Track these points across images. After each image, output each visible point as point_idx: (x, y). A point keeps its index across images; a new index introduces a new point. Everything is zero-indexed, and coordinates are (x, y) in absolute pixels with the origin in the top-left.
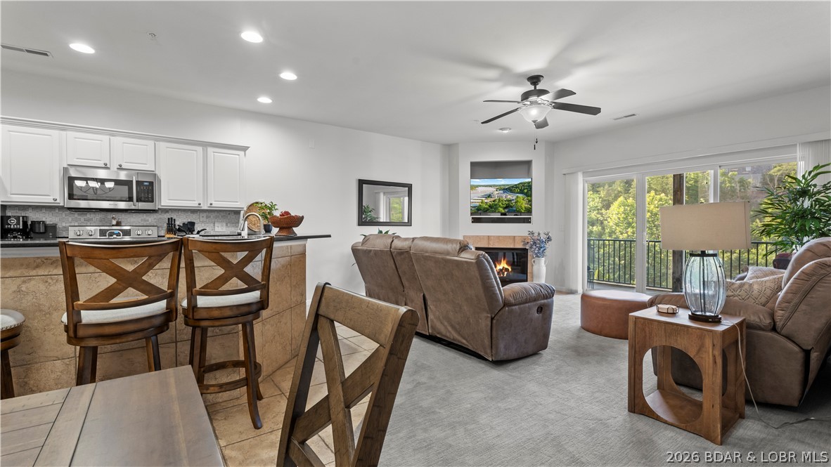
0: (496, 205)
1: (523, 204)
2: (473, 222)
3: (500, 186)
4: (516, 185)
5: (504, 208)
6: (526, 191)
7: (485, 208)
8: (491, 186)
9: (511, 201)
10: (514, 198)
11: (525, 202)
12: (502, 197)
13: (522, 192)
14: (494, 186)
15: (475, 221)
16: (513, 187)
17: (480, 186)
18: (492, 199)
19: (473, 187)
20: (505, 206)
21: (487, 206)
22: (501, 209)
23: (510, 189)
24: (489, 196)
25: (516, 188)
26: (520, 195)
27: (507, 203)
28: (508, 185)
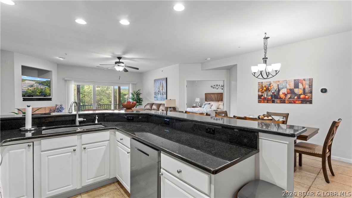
0: (35, 91)
1: (48, 91)
2: (23, 101)
3: (37, 81)
4: (45, 81)
5: (39, 93)
6: (49, 85)
7: (29, 93)
8: (33, 81)
9: (42, 89)
10: (44, 88)
11: (48, 90)
12: (38, 87)
13: (47, 85)
14: (34, 81)
15: (24, 100)
16: (43, 82)
17: (27, 80)
18: (33, 88)
19: (23, 80)
20: (40, 92)
21: (31, 92)
22: (38, 94)
23: (42, 83)
24: (32, 86)
25: (45, 83)
26: (47, 87)
27: (41, 90)
28: (41, 81)
